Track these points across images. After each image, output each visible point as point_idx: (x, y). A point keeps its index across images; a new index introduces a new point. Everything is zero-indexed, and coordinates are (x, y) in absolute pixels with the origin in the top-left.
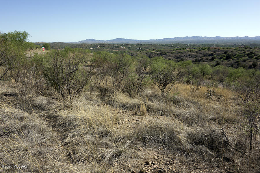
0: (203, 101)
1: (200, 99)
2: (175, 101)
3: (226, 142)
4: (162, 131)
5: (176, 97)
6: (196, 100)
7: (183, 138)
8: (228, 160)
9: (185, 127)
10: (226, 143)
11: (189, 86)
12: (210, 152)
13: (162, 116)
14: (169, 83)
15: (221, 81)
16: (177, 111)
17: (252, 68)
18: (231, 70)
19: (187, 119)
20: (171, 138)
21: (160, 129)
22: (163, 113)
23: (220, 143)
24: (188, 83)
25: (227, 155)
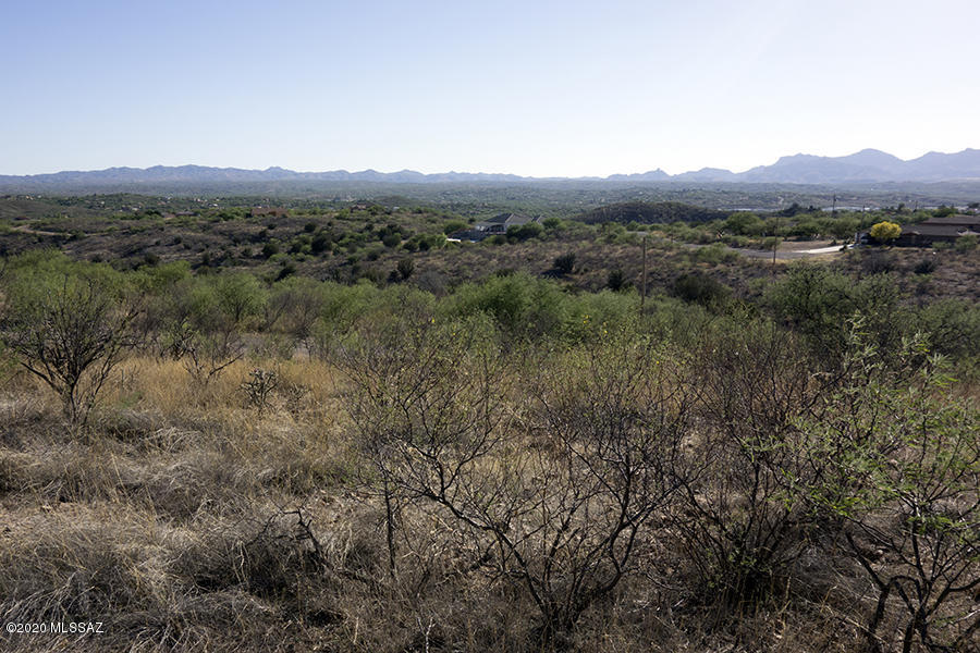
0: (234, 416)
1: (225, 410)
2: (124, 432)
3: (312, 554)
4: (63, 568)
5: (130, 413)
6: (205, 417)
7: (154, 573)
8: (322, 618)
9: (166, 531)
10: (315, 560)
11: (180, 366)
12: (262, 606)
13: (67, 505)
15: (301, 333)
16: (137, 471)
17: (398, 281)
18: (331, 291)
19: (176, 495)
20: (105, 588)
21: (53, 559)
22: (72, 488)
23: (294, 563)
24: (176, 351)
25: (318, 603)
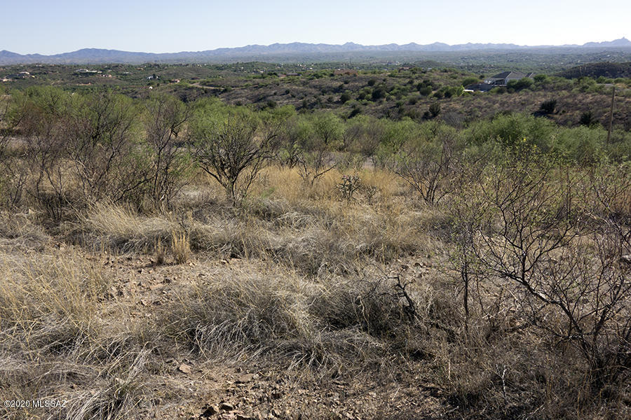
0: (334, 206)
1: (326, 202)
2: (266, 214)
3: (407, 308)
4: (240, 304)
5: (267, 201)
6: (317, 205)
7: (300, 314)
8: (417, 355)
9: (302, 283)
10: (410, 311)
11: (295, 171)
12: (376, 344)
13: (235, 260)
14: (244, 166)
15: (368, 153)
16: (275, 239)
17: (431, 118)
18: (387, 125)
19: (304, 258)
20: (269, 321)
21: (233, 298)
22: (237, 250)
23: (395, 313)
24: (292, 162)
25: (414, 343)
